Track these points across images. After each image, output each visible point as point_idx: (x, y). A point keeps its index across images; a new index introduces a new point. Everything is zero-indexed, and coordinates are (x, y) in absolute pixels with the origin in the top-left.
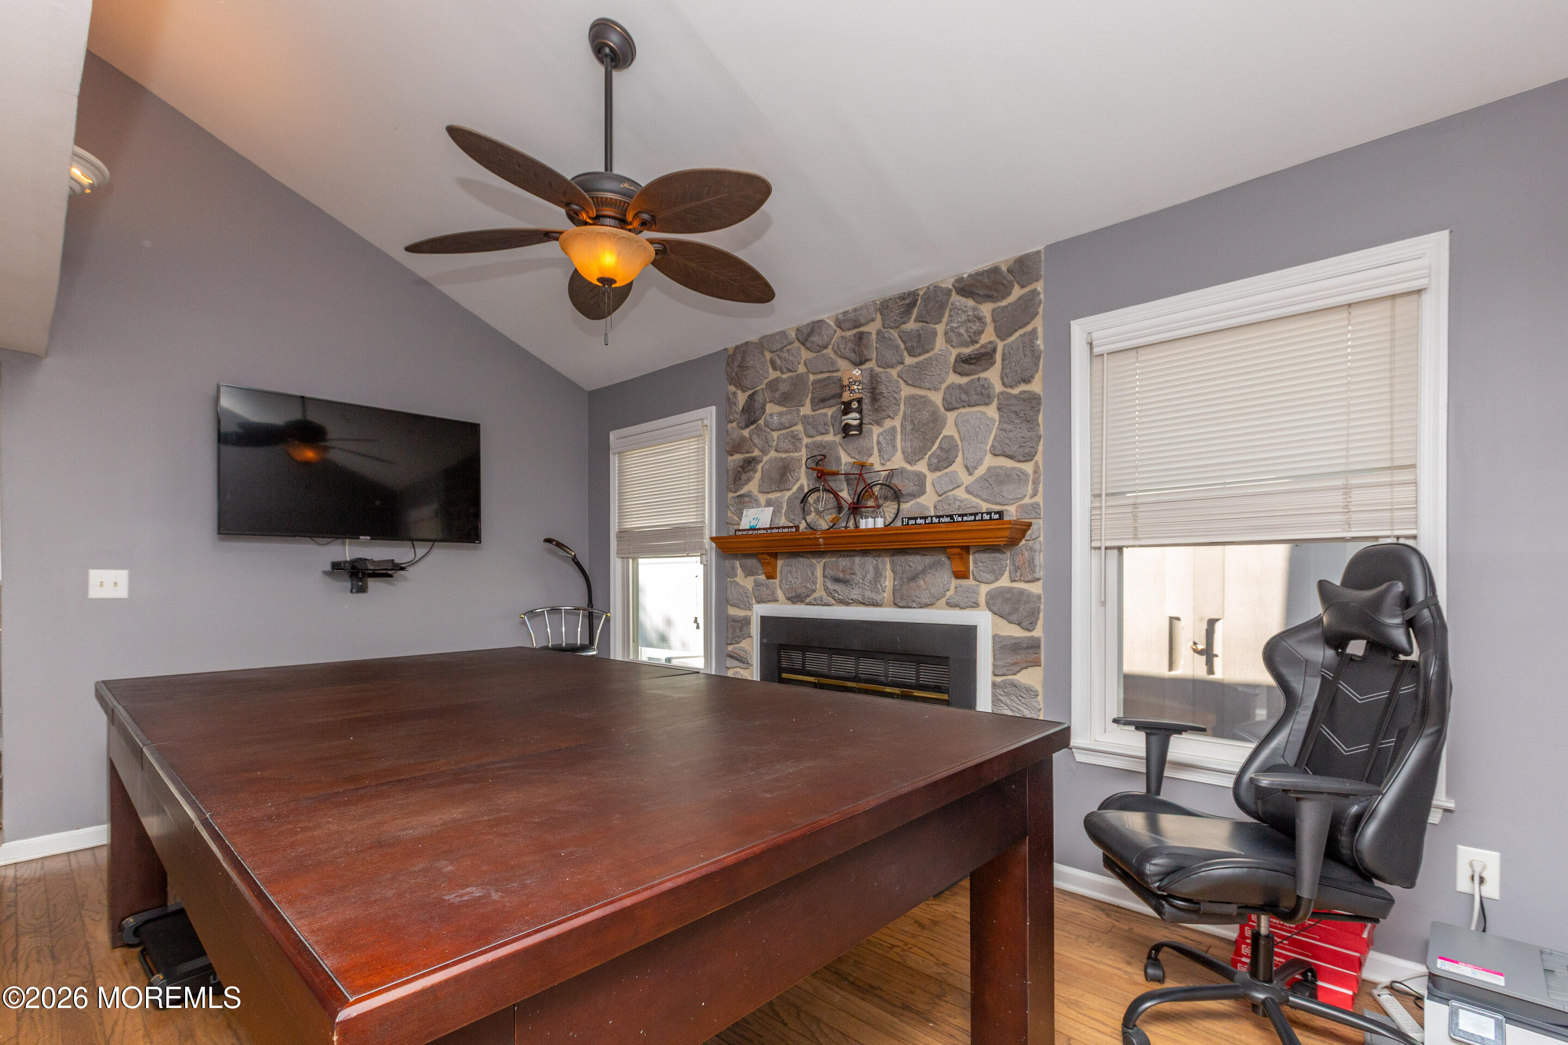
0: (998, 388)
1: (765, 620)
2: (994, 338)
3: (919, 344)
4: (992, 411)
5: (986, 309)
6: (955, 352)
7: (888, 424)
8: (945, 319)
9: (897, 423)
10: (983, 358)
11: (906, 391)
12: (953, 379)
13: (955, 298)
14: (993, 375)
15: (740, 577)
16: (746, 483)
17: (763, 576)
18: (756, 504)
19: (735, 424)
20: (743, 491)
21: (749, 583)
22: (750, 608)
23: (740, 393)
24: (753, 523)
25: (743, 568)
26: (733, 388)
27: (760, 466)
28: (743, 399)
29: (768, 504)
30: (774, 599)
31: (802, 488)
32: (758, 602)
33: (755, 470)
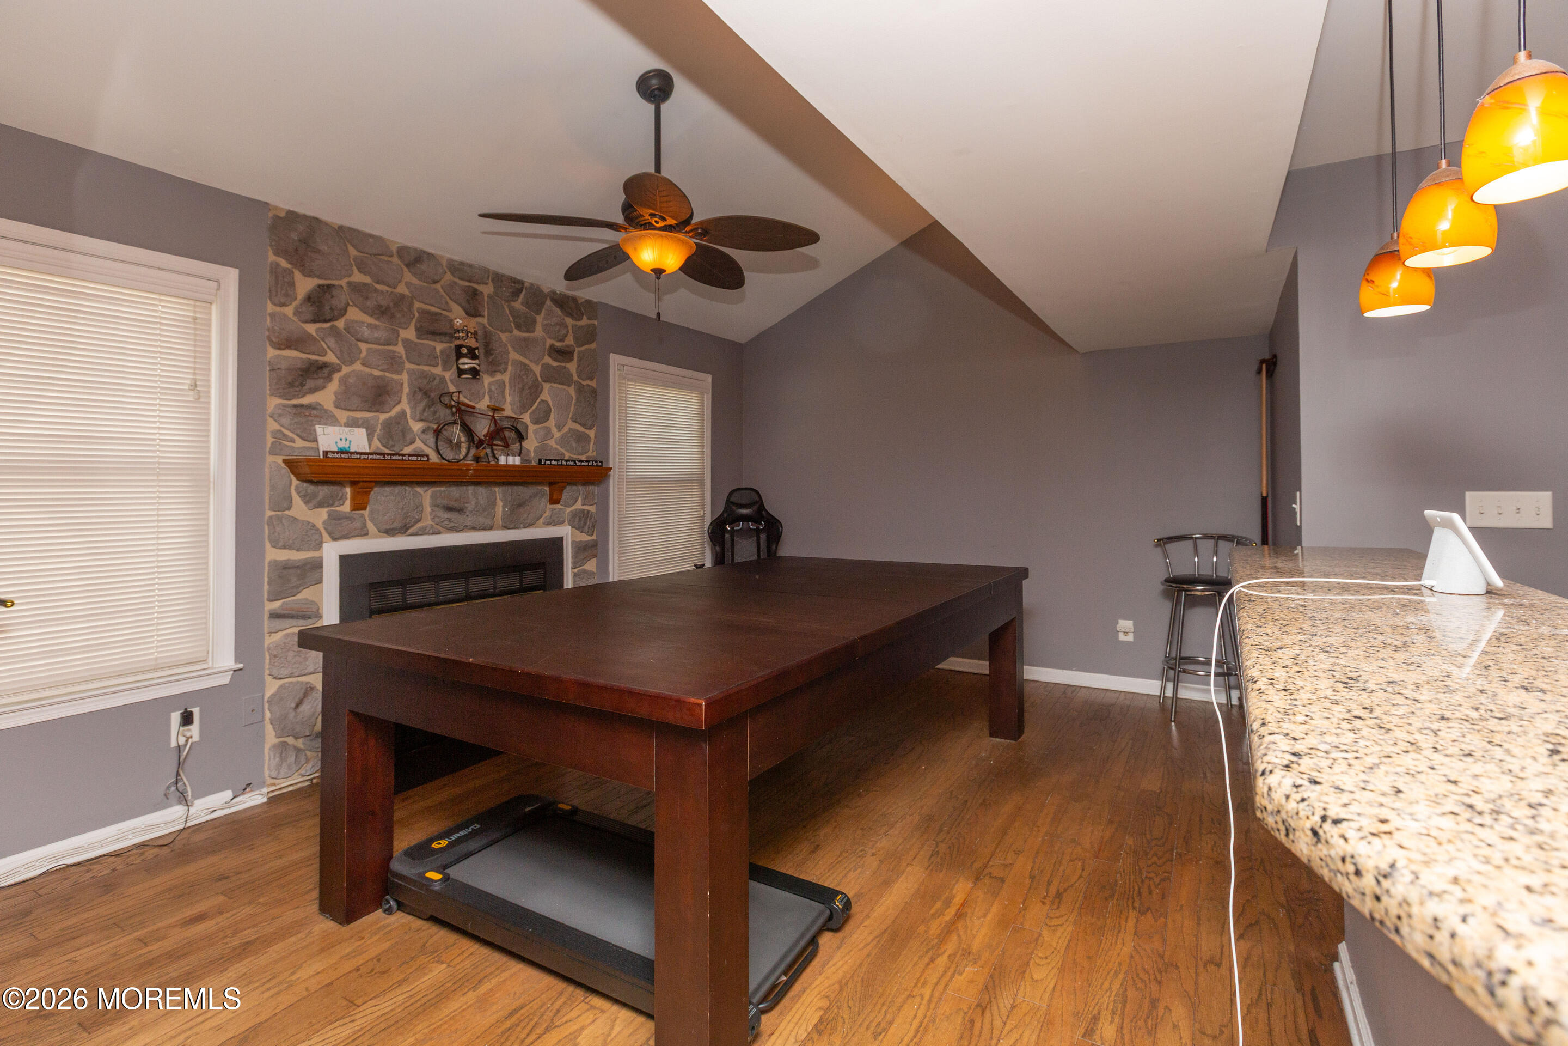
0: (575, 378)
1: (345, 561)
2: (572, 342)
3: (528, 325)
4: (572, 391)
5: (569, 321)
6: (549, 342)
7: (498, 377)
8: (542, 314)
9: (506, 377)
10: (563, 354)
11: (514, 356)
12: (547, 360)
13: (548, 302)
14: (572, 367)
15: (299, 509)
16: (313, 391)
17: (346, 507)
18: (330, 420)
19: (289, 311)
20: (307, 400)
21: (320, 517)
22: (319, 546)
23: (298, 275)
24: (343, 445)
25: (307, 499)
26: (284, 264)
27: (336, 377)
28: (304, 285)
29: (352, 424)
30: (364, 533)
31: (403, 413)
32: (335, 539)
33: (329, 378)
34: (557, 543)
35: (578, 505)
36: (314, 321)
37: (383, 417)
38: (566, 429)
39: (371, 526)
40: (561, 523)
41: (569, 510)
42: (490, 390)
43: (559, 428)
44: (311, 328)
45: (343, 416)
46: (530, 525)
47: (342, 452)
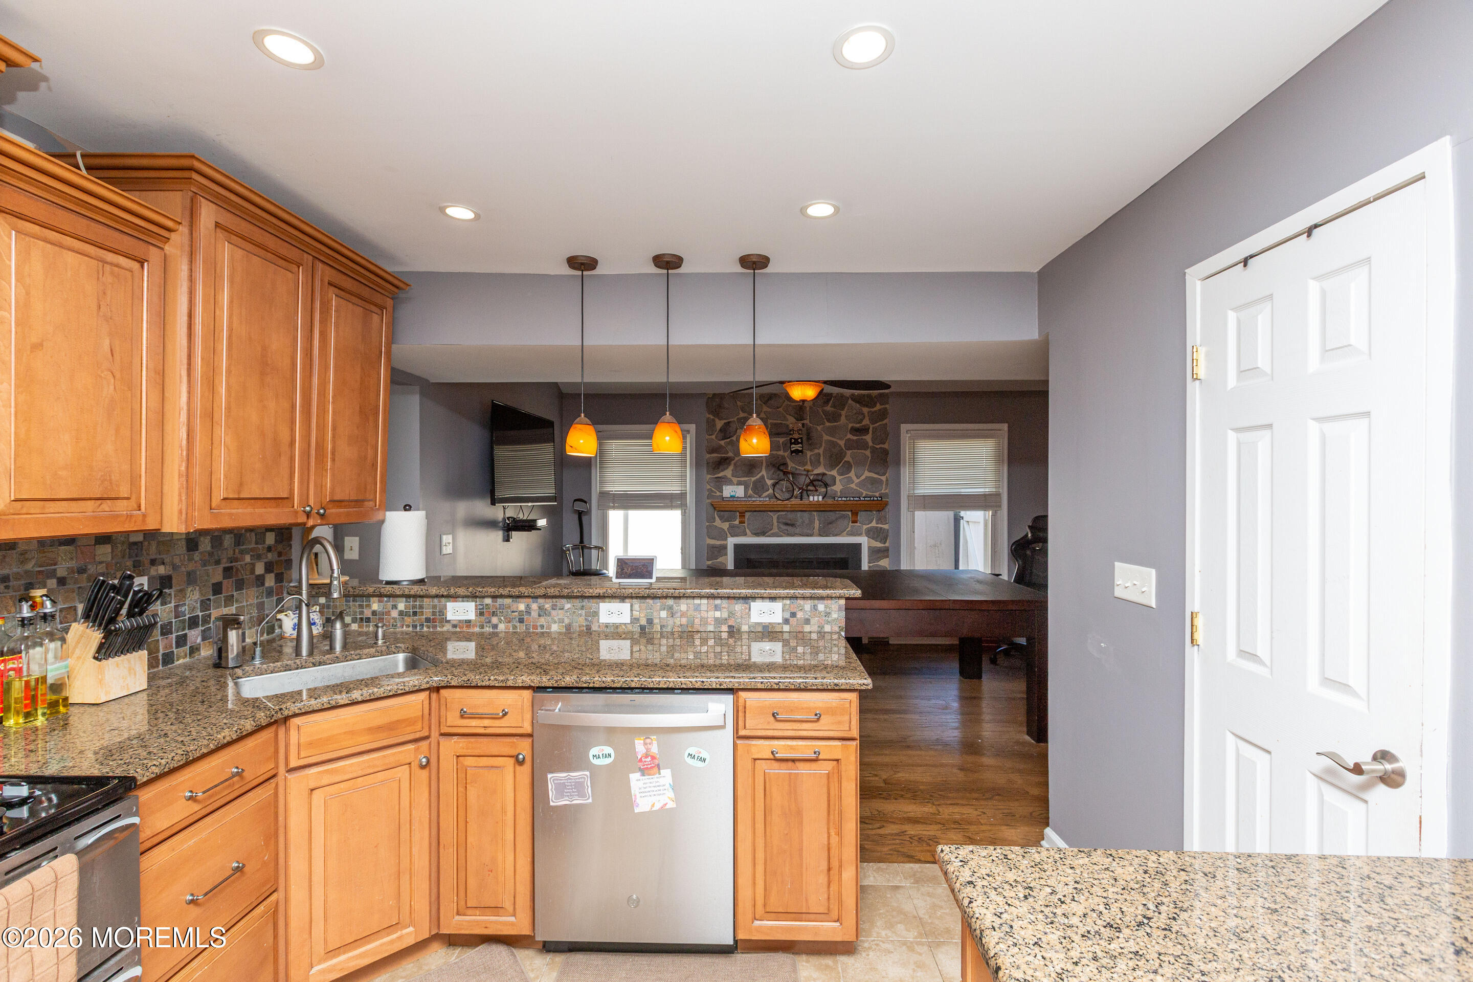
0: (871, 444)
1: (737, 547)
2: (868, 422)
3: (835, 417)
4: (868, 453)
5: (865, 410)
6: (850, 425)
7: (816, 451)
8: (846, 409)
9: (821, 451)
10: (864, 431)
11: (826, 437)
12: (849, 436)
13: (850, 401)
14: (868, 438)
15: (718, 522)
16: (722, 471)
17: (737, 522)
18: (730, 483)
19: (713, 437)
20: (720, 475)
21: (725, 526)
22: (726, 539)
23: (717, 420)
24: (732, 494)
25: (721, 518)
26: (712, 417)
27: (733, 462)
28: (719, 424)
29: (739, 484)
30: (745, 535)
31: (763, 476)
32: (732, 536)
33: (729, 464)
34: (858, 547)
35: (874, 524)
36: (723, 439)
37: (753, 479)
38: (863, 477)
39: (748, 531)
40: (860, 535)
41: (865, 527)
42: (810, 459)
43: (858, 477)
44: (722, 443)
45: (735, 480)
46: (836, 535)
47: (732, 497)
